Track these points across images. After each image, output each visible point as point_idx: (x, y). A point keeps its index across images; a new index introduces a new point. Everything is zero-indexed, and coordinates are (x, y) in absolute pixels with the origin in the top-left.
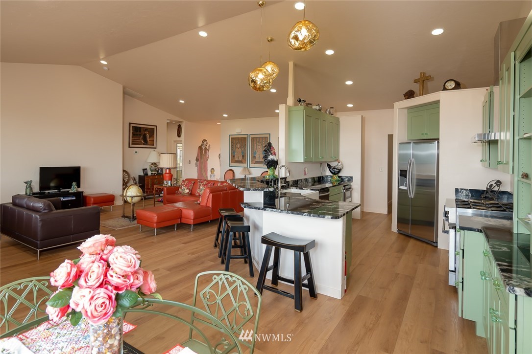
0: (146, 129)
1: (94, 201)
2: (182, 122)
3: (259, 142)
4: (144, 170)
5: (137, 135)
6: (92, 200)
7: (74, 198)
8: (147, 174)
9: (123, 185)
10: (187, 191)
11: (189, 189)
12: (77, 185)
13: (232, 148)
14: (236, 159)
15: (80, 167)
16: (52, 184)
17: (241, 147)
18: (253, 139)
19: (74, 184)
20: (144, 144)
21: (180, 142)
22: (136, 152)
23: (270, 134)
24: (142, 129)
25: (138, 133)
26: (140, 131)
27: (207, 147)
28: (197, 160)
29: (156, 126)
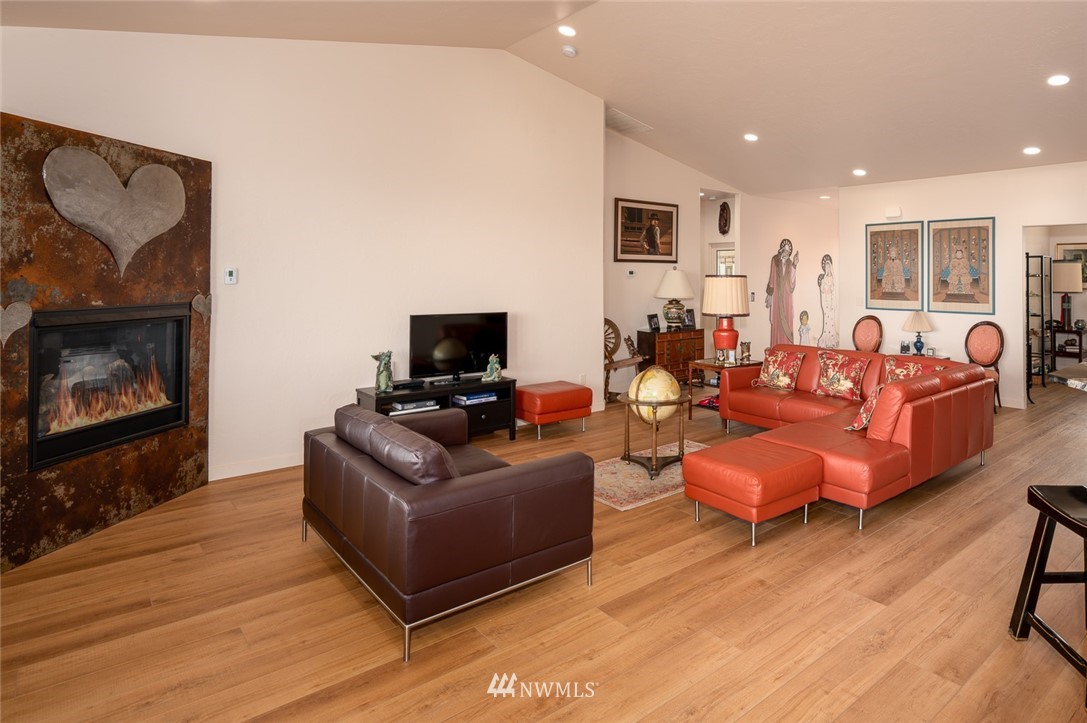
0: (654, 215)
1: (543, 404)
2: (733, 196)
3: (957, 242)
4: (652, 318)
5: (633, 228)
6: (539, 402)
7: (494, 398)
8: (658, 329)
9: (606, 357)
10: (784, 381)
11: (791, 376)
12: (500, 363)
13: (873, 259)
14: (887, 288)
15: (506, 313)
16: (438, 354)
17: (899, 256)
18: (939, 233)
19: (493, 358)
20: (649, 253)
21: (730, 246)
22: (631, 273)
23: (993, 219)
24: (644, 216)
25: (636, 224)
26: (640, 220)
27: (791, 258)
28: (769, 291)
29: (677, 206)
